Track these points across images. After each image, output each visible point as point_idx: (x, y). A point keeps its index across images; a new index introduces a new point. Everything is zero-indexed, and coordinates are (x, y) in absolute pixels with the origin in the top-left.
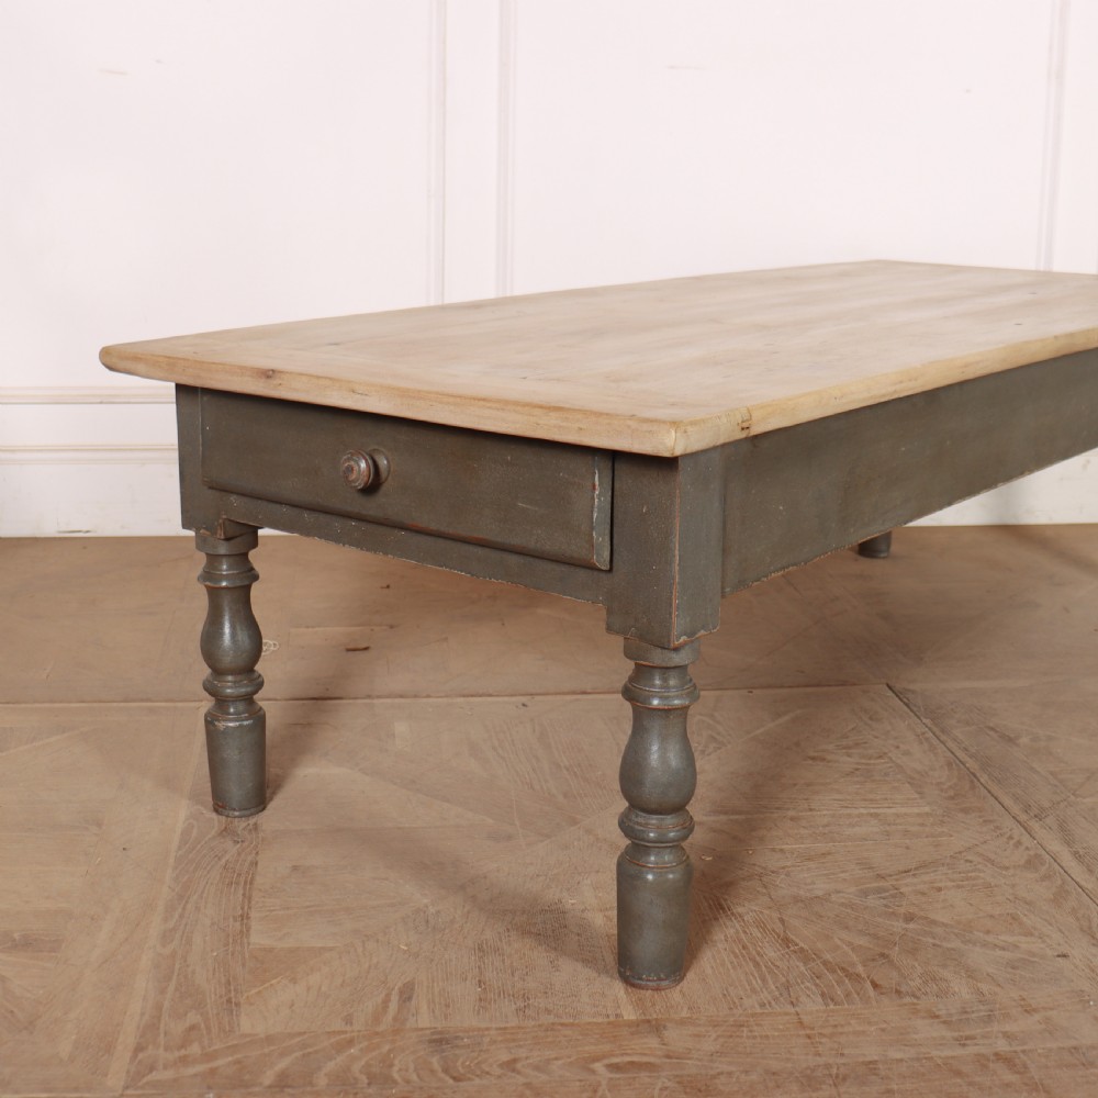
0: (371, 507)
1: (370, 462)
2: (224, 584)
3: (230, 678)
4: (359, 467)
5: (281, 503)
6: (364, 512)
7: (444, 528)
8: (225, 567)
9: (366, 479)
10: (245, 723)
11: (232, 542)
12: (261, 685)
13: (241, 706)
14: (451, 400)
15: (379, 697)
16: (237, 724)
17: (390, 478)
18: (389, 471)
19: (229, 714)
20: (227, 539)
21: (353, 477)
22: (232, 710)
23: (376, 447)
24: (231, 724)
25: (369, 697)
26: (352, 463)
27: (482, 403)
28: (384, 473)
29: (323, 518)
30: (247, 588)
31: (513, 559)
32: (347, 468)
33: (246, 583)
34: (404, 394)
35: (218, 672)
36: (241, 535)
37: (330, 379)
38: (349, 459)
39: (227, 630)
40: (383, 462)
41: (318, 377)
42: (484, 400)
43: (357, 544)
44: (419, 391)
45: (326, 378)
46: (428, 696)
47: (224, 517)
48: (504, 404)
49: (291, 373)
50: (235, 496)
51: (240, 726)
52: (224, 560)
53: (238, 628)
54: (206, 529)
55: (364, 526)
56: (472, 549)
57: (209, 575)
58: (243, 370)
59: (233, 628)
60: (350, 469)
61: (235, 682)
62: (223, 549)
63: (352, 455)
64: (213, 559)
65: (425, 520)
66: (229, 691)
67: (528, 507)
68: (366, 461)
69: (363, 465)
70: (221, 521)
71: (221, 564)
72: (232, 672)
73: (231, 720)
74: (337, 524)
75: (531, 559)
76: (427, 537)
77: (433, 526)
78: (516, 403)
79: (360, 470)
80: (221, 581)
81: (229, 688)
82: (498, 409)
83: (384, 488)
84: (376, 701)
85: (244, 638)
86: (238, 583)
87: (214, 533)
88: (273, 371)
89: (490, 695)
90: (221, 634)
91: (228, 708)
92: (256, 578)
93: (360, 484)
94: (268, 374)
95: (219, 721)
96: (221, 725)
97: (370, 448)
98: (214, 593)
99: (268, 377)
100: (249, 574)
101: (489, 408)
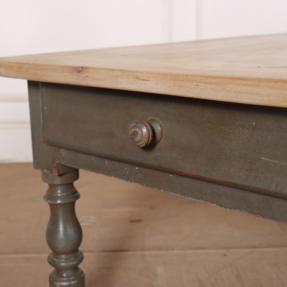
0: (150, 158)
1: (149, 128)
2: (59, 202)
3: (63, 256)
4: (142, 131)
5: (90, 154)
6: (145, 162)
7: (202, 174)
8: (59, 192)
9: (146, 140)
10: (73, 283)
11: (63, 177)
12: (82, 259)
13: (70, 273)
14: (213, 80)
15: (148, 250)
16: (68, 283)
17: (163, 139)
18: (162, 134)
19: (63, 277)
20: (60, 175)
21: (138, 138)
22: (65, 275)
23: (153, 118)
24: (64, 284)
25: (142, 250)
26: (137, 129)
27: (239, 81)
28: (158, 136)
29: (117, 164)
30: (73, 204)
31: (254, 197)
32: (133, 132)
33: (72, 201)
34: (175, 78)
35: (56, 253)
36: (68, 173)
37: (121, 70)
38: (134, 127)
39: (61, 228)
40: (158, 128)
41: (113, 70)
42: (241, 79)
43: (140, 181)
44: (187, 75)
45: (118, 70)
46: (173, 249)
47: (57, 162)
48: (258, 82)
49: (94, 68)
50: (63, 150)
51: (70, 285)
52: (59, 188)
53: (68, 227)
54: (48, 169)
55: (144, 170)
56: (221, 188)
57: (50, 196)
58: (63, 68)
59: (65, 228)
60: (136, 134)
61: (66, 259)
62: (58, 181)
63: (137, 123)
64: (52, 187)
65: (188, 168)
66: (63, 264)
67: (270, 160)
68: (147, 128)
69: (145, 130)
70: (55, 165)
71: (57, 190)
72: (64, 253)
73: (64, 281)
74: (127, 169)
75: (269, 198)
76: (188, 179)
77: (194, 173)
78: (269, 80)
79: (142, 134)
80: (57, 200)
81: (63, 262)
82: (253, 86)
83: (158, 146)
84: (147, 253)
85: (71, 232)
86: (67, 201)
87: (52, 172)
88: (83, 68)
89: (205, 249)
90: (57, 231)
91: (63, 274)
92: (78, 197)
93: (143, 144)
94: (79, 70)
95: (56, 281)
96: (58, 284)
97: (149, 119)
98: (53, 207)
99: (79, 72)
100: (74, 195)
101: (245, 85)
